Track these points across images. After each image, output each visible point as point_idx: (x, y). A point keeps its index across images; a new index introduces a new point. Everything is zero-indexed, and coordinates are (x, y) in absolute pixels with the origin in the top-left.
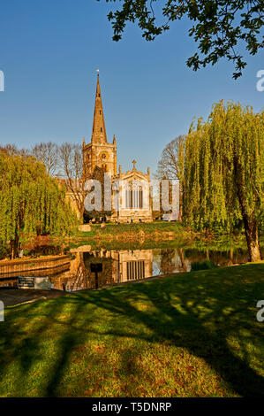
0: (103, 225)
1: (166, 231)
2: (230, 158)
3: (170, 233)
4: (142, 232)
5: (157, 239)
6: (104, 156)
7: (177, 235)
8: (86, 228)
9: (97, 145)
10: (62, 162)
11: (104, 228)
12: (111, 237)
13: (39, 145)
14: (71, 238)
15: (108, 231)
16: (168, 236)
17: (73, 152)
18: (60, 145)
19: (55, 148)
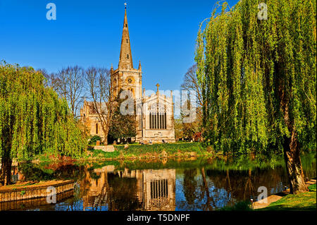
0: (126, 146)
1: (188, 151)
2: (272, 44)
3: (192, 154)
4: (164, 153)
5: (179, 159)
6: (130, 81)
7: (198, 155)
8: (110, 149)
9: (124, 70)
10: (88, 85)
11: (127, 149)
12: (133, 157)
13: (66, 68)
14: (95, 158)
15: (131, 151)
16: (190, 156)
17: (98, 75)
18: (86, 68)
19: (81, 71)
